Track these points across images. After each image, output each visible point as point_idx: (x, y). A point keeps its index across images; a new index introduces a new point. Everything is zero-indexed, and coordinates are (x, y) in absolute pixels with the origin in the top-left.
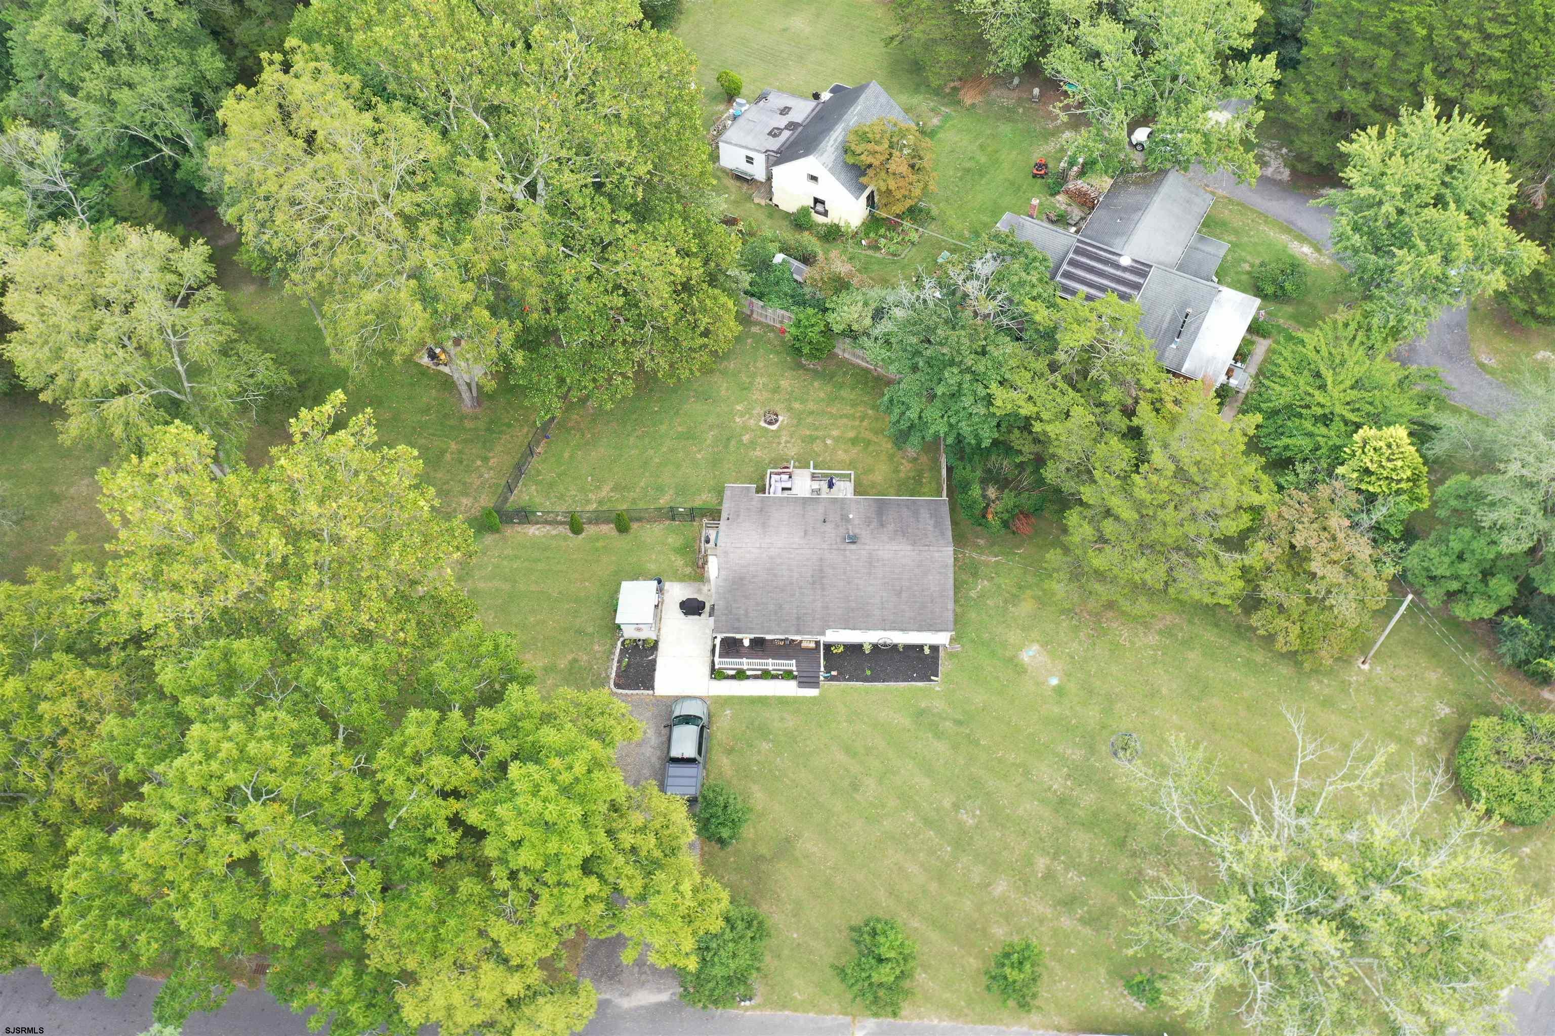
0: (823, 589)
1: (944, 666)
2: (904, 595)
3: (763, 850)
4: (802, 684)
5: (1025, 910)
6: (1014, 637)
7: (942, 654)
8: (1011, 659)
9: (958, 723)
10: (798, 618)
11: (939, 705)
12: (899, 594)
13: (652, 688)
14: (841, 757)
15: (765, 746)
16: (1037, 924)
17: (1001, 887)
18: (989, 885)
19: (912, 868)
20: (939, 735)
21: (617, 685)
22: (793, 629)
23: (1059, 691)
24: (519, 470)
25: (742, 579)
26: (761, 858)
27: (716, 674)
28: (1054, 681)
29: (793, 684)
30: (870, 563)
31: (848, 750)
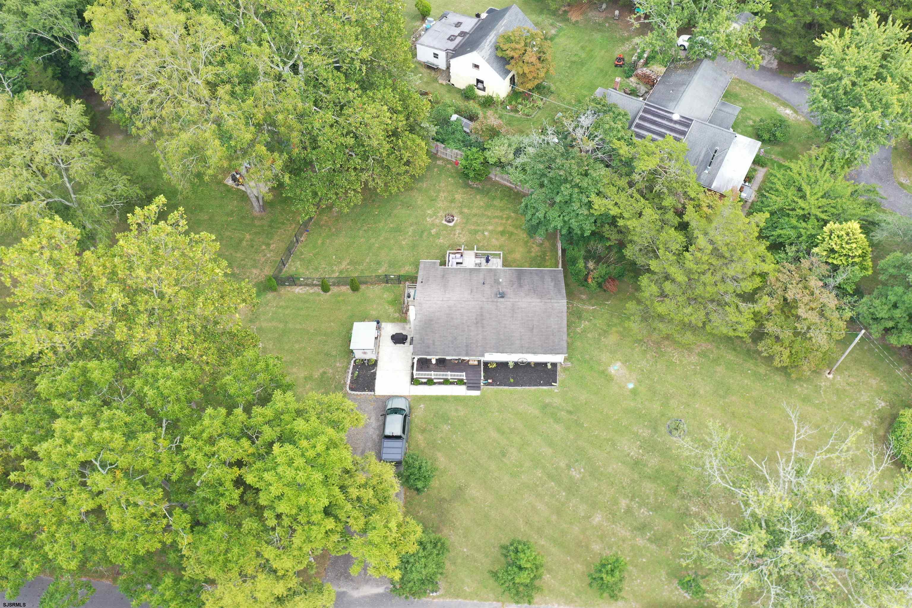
0: (483, 327)
1: (561, 376)
2: (535, 331)
3: (445, 495)
4: (469, 388)
5: (613, 534)
6: (605, 357)
7: (559, 368)
8: (603, 372)
9: (570, 412)
10: (467, 346)
11: (557, 401)
12: (532, 330)
13: (373, 390)
14: (494, 435)
15: (446, 428)
16: (621, 543)
17: (597, 519)
18: (590, 517)
19: (540, 506)
20: (557, 420)
21: (352, 389)
22: (464, 352)
23: (634, 392)
24: (289, 251)
25: (431, 320)
26: (444, 500)
27: (414, 381)
28: (631, 386)
29: (464, 387)
30: (513, 310)
31: (499, 430)
